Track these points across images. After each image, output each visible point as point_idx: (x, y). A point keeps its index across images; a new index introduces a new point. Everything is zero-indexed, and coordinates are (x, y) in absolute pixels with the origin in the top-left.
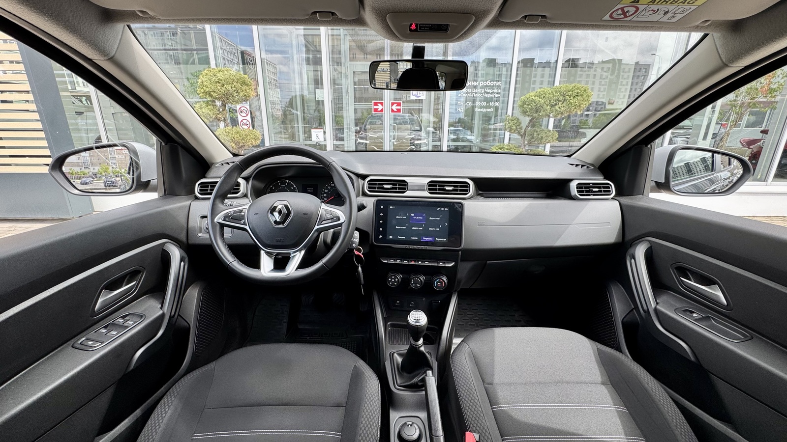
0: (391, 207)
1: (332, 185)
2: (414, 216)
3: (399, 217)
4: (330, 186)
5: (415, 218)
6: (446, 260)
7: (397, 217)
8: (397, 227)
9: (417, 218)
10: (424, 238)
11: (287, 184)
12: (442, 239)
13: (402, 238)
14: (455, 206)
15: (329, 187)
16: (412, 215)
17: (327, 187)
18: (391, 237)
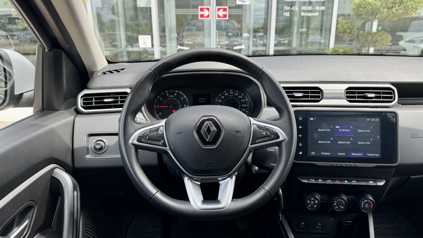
0: (312, 119)
1: (226, 94)
2: (340, 129)
3: (321, 130)
4: (224, 95)
5: (340, 130)
6: (376, 178)
7: (319, 130)
8: (319, 142)
9: (344, 130)
10: (353, 154)
11: (176, 94)
12: (374, 155)
13: (327, 154)
14: (387, 116)
15: (223, 97)
16: (337, 127)
17: (220, 97)
18: (313, 153)
